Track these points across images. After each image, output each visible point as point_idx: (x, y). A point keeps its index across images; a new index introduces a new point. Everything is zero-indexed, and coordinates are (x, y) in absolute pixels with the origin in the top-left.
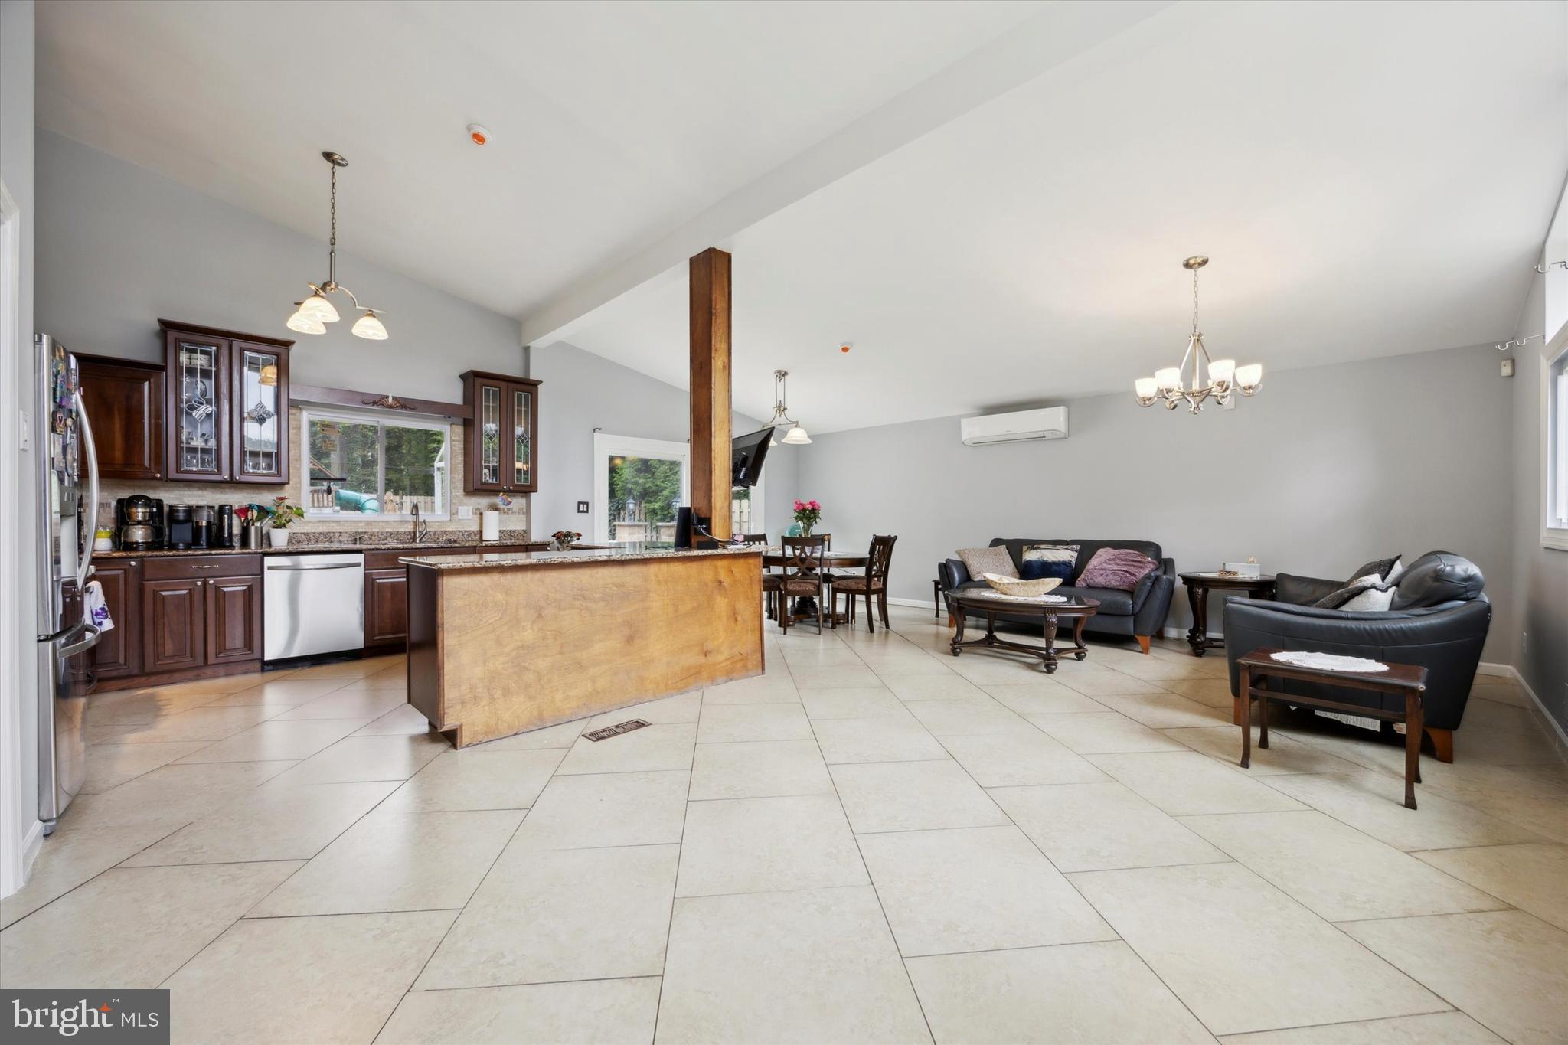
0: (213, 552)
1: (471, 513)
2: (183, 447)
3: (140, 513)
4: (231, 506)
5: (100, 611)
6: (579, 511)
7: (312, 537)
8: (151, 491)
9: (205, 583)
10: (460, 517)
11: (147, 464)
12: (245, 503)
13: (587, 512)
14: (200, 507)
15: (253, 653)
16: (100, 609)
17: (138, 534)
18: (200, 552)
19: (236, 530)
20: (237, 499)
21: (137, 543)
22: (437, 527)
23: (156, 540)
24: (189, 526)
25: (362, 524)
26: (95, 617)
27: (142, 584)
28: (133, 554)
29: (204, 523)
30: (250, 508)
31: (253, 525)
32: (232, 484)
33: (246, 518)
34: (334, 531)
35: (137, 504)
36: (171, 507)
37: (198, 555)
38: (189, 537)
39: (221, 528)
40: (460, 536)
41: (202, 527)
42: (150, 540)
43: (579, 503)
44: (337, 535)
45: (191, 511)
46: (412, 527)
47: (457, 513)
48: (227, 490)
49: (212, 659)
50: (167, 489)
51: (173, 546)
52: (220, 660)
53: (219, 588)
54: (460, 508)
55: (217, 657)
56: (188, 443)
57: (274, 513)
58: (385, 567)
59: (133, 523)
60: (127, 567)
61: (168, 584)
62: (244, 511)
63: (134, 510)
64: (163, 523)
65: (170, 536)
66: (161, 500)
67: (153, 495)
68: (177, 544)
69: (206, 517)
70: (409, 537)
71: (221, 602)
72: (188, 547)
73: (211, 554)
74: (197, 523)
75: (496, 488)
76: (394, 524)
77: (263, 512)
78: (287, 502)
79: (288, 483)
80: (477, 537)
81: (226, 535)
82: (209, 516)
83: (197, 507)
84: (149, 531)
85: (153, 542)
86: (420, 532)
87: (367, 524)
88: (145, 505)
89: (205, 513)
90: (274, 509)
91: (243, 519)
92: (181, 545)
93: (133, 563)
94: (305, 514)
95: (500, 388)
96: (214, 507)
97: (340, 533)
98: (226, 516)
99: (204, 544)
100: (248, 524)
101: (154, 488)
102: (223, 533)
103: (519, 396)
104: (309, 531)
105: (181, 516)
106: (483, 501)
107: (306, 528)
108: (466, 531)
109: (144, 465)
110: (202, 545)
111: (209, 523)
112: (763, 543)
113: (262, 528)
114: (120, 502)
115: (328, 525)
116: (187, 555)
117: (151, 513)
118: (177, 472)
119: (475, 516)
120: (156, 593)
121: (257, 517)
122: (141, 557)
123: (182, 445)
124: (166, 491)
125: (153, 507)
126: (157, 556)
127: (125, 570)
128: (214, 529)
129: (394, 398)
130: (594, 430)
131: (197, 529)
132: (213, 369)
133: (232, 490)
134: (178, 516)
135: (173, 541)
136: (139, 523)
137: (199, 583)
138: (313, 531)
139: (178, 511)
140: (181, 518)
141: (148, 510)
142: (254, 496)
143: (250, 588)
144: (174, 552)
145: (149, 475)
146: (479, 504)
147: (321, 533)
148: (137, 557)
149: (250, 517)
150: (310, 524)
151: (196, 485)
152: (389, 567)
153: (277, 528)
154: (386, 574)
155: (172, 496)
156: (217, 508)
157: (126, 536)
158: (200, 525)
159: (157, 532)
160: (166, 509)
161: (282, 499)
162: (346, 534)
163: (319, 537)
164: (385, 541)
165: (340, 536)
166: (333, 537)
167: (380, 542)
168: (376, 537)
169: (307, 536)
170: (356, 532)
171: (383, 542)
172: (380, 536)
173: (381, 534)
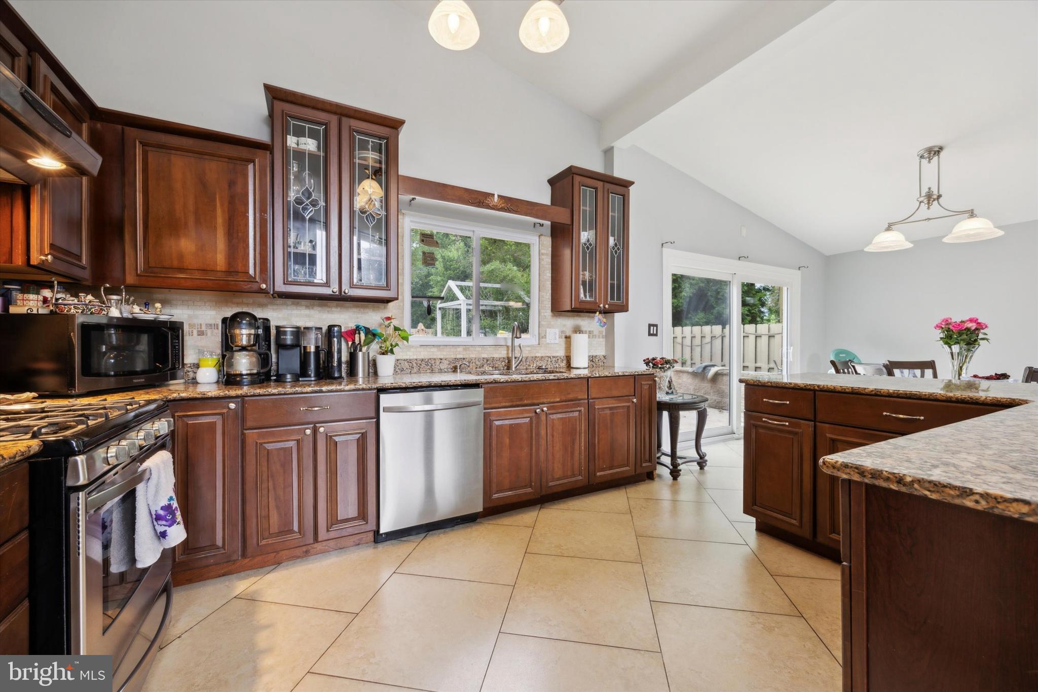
0: (324, 389)
1: (557, 337)
2: (290, 253)
3: (244, 334)
4: (340, 326)
5: (162, 513)
6: (650, 334)
7: (415, 365)
8: (259, 310)
9: (315, 431)
10: (548, 341)
11: (251, 272)
12: (352, 326)
13: (656, 335)
14: (307, 329)
15: (367, 523)
16: (162, 508)
17: (244, 364)
18: (309, 389)
19: (345, 357)
20: (346, 319)
21: (241, 375)
22: (527, 352)
23: (262, 371)
24: (296, 352)
25: (460, 349)
26: (155, 523)
27: (243, 434)
28: (233, 393)
29: (313, 349)
30: (358, 329)
31: (361, 350)
32: (340, 299)
33: (354, 342)
34: (435, 357)
35: (240, 323)
36: (278, 328)
37: (307, 393)
38: (296, 366)
39: (330, 354)
40: (549, 363)
41: (310, 352)
42: (255, 371)
43: (650, 325)
44: (438, 362)
45: (299, 333)
46: (505, 352)
47: (545, 336)
48: (334, 309)
49: (322, 534)
50: (275, 307)
51: (280, 379)
52: (332, 534)
53: (331, 437)
54: (548, 330)
55: (328, 531)
56: (295, 247)
57: (380, 336)
58: (504, 404)
59: (238, 348)
60: (225, 411)
61: (272, 434)
62: (352, 333)
63: (237, 331)
64: (269, 349)
65: (278, 363)
66: (267, 320)
67: (259, 313)
68: (284, 375)
69: (313, 341)
70: (503, 363)
71: (333, 455)
72: (296, 379)
73: (321, 391)
74: (305, 348)
75: (592, 307)
76: (489, 349)
77: (371, 335)
78: (395, 323)
79: (397, 299)
80: (564, 364)
81: (335, 364)
82: (316, 339)
83: (304, 328)
84: (254, 359)
85: (258, 374)
86: (516, 358)
87: (465, 350)
88: (250, 325)
89: (312, 336)
90: (379, 331)
91: (350, 343)
92: (289, 376)
93: (232, 406)
94: (410, 337)
95: (596, 189)
96: (321, 328)
97: (441, 359)
98: (335, 339)
99: (312, 375)
100: (355, 350)
101: (262, 306)
102: (332, 362)
103: (613, 198)
104: (411, 358)
105: (289, 339)
106: (568, 323)
107: (408, 353)
108: (553, 357)
109: (248, 273)
110: (310, 376)
111: (317, 348)
112: (929, 372)
113: (368, 353)
114: (224, 320)
115: (429, 350)
116: (294, 393)
117: (257, 336)
118: (284, 284)
119: (561, 340)
120: (259, 446)
121: (365, 341)
122: (242, 397)
123: (289, 250)
124: (273, 309)
125: (258, 328)
126: (260, 395)
127: (222, 414)
128: (322, 355)
129: (499, 196)
130: (662, 244)
131: (304, 357)
132: (322, 154)
133: (339, 309)
134: (285, 339)
135: (280, 372)
136: (244, 349)
137: (308, 432)
138: (415, 357)
139: (285, 333)
140: (289, 342)
141: (253, 331)
142: (359, 316)
143: (364, 436)
144: (280, 389)
145: (255, 287)
146: (564, 326)
147: (422, 360)
148: (237, 397)
149: (357, 341)
150: (412, 350)
151: (303, 302)
152: (507, 404)
153: (383, 354)
154: (506, 413)
155: (280, 316)
156: (325, 329)
157: (231, 365)
158: (308, 351)
159: (264, 360)
160: (273, 331)
161: (388, 319)
162: (445, 361)
163: (421, 365)
164: (482, 369)
165: (440, 362)
166: (434, 365)
167: (478, 369)
168: (474, 364)
169: (410, 364)
170: (455, 359)
171: (480, 370)
172: (477, 363)
173: (478, 360)
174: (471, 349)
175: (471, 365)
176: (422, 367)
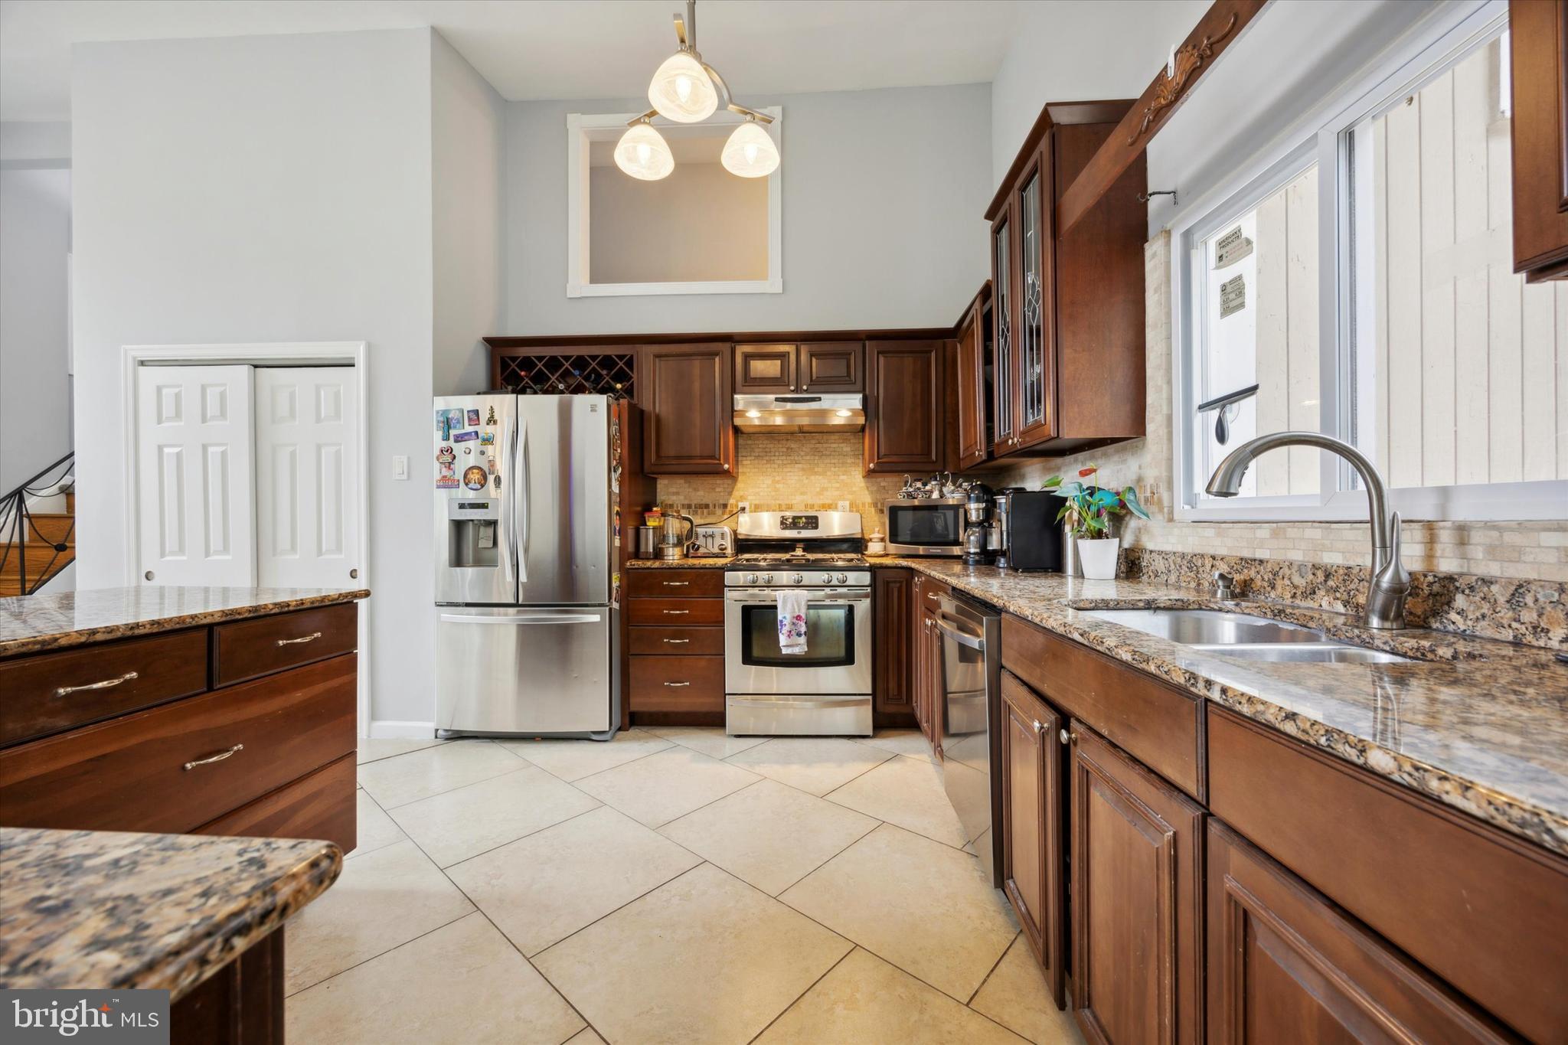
162: (1221, 563)
163: (1180, 566)
164: (1310, 603)
165: (1212, 566)
166: (1201, 570)
167: (1298, 602)
168: (1287, 582)
169: (1166, 562)
170: (1242, 559)
171: (1303, 604)
172: (1297, 580)
173: (1299, 570)
174: (1292, 532)
175: (1279, 583)
176: (1183, 572)
